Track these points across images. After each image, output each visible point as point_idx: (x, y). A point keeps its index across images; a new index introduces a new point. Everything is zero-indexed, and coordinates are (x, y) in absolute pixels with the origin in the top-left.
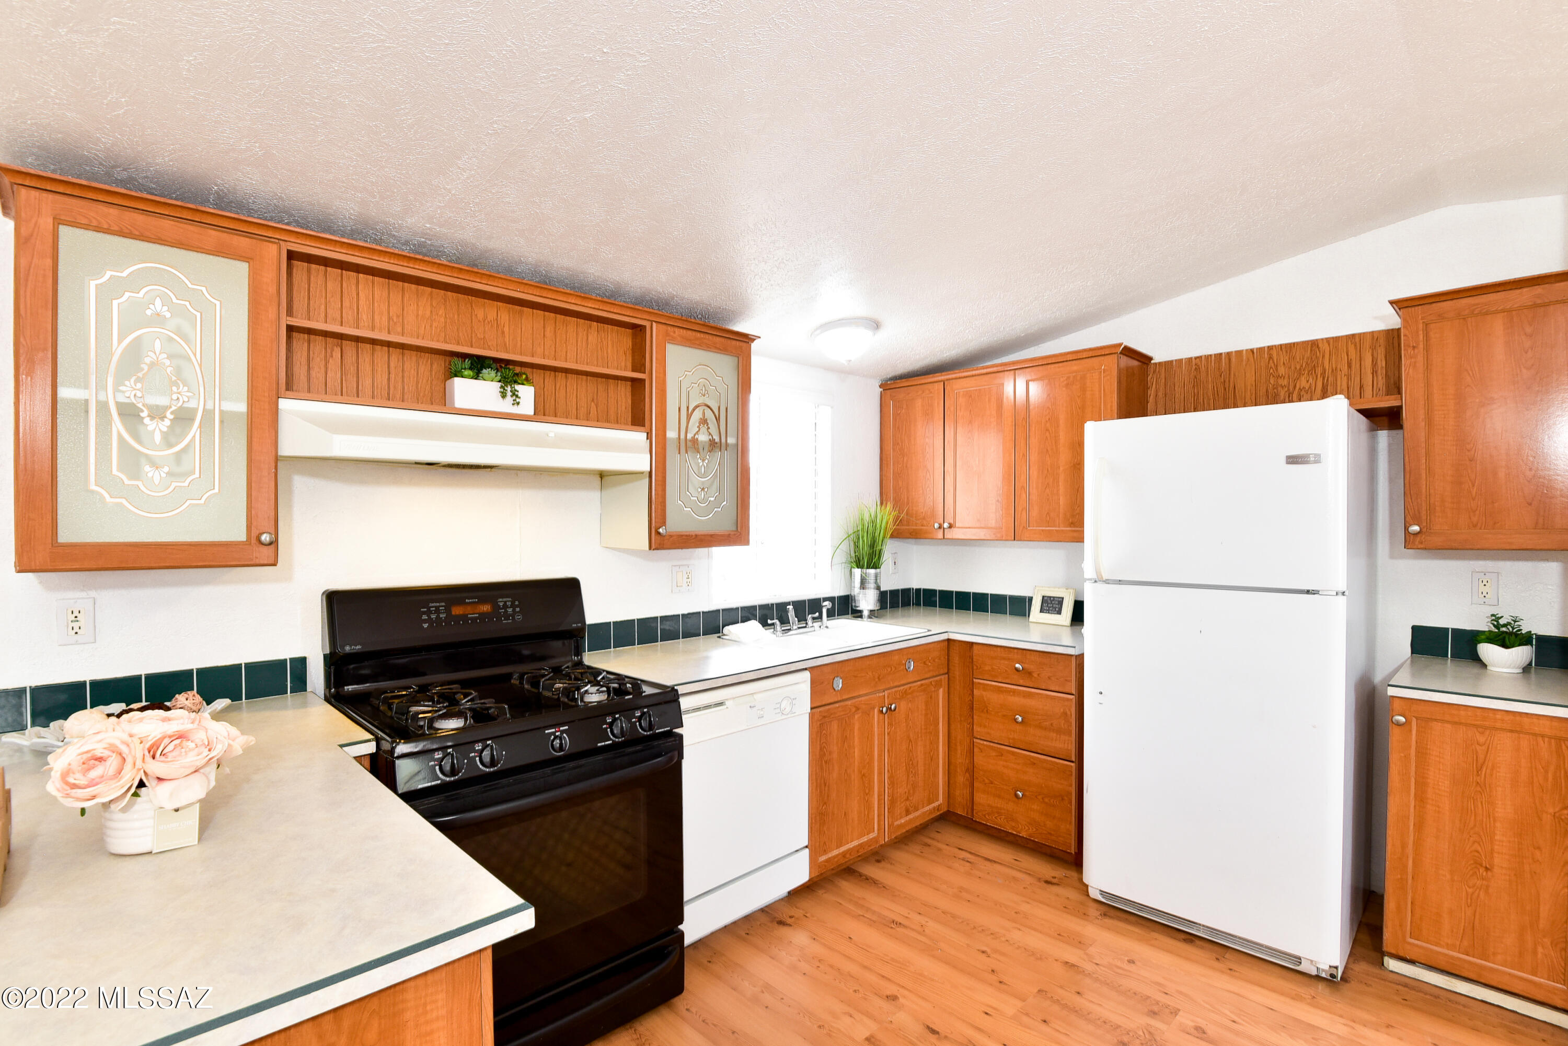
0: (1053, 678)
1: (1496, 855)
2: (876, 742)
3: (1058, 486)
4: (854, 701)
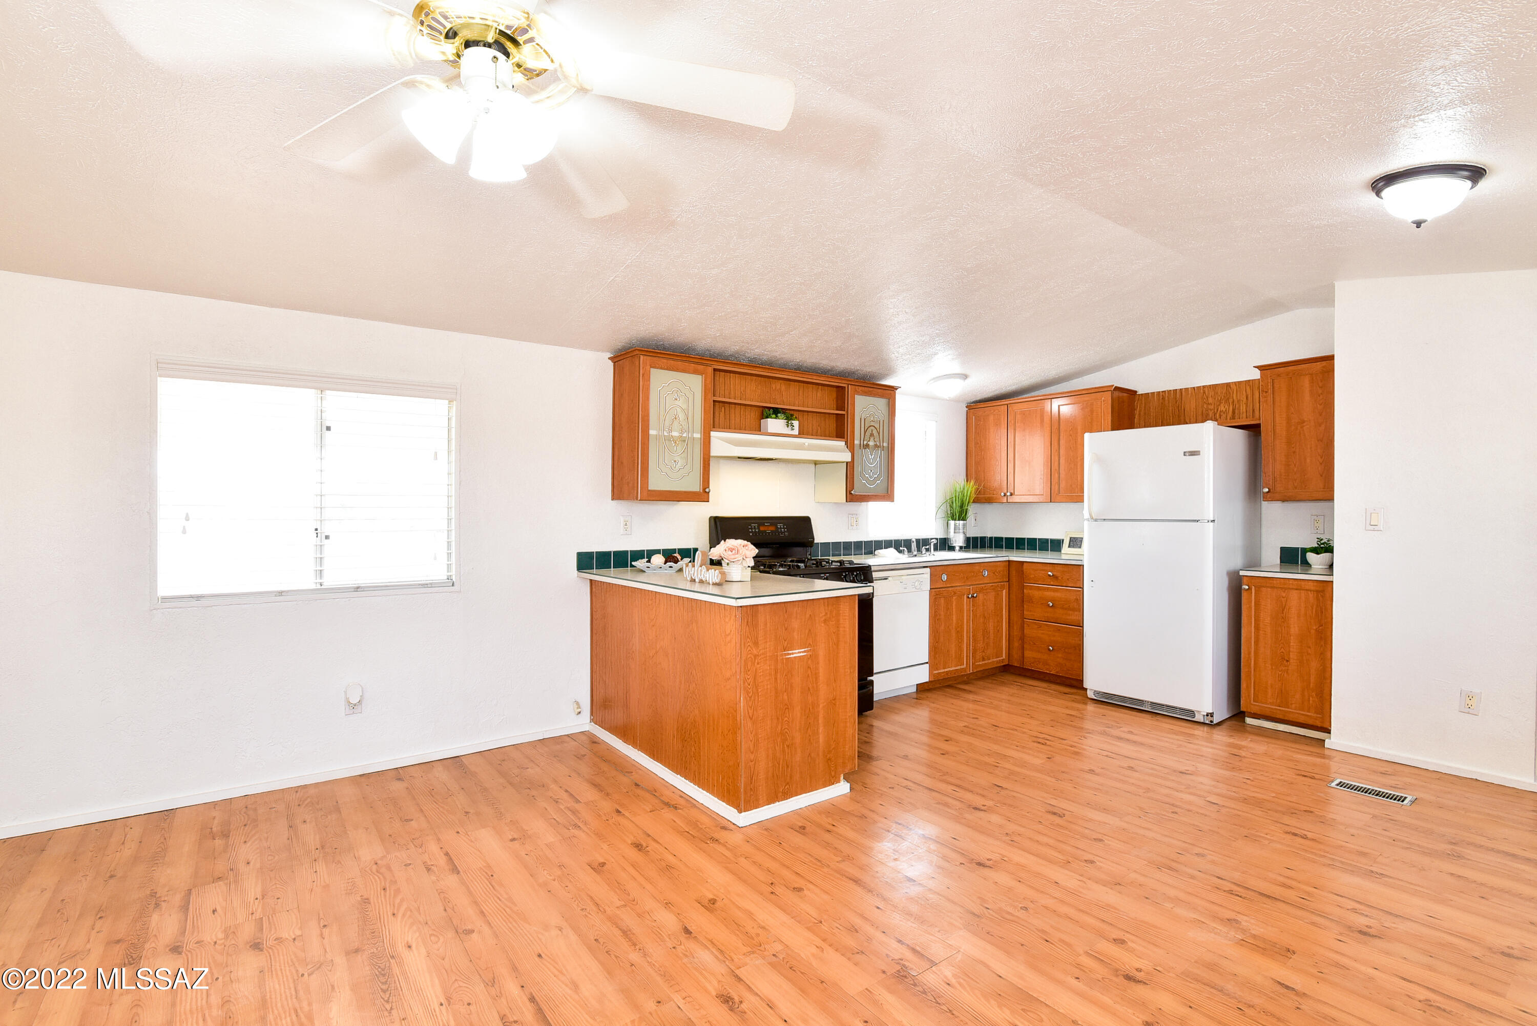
0: (1070, 580)
1: (1291, 653)
2: (965, 614)
3: (1077, 469)
4: (953, 588)
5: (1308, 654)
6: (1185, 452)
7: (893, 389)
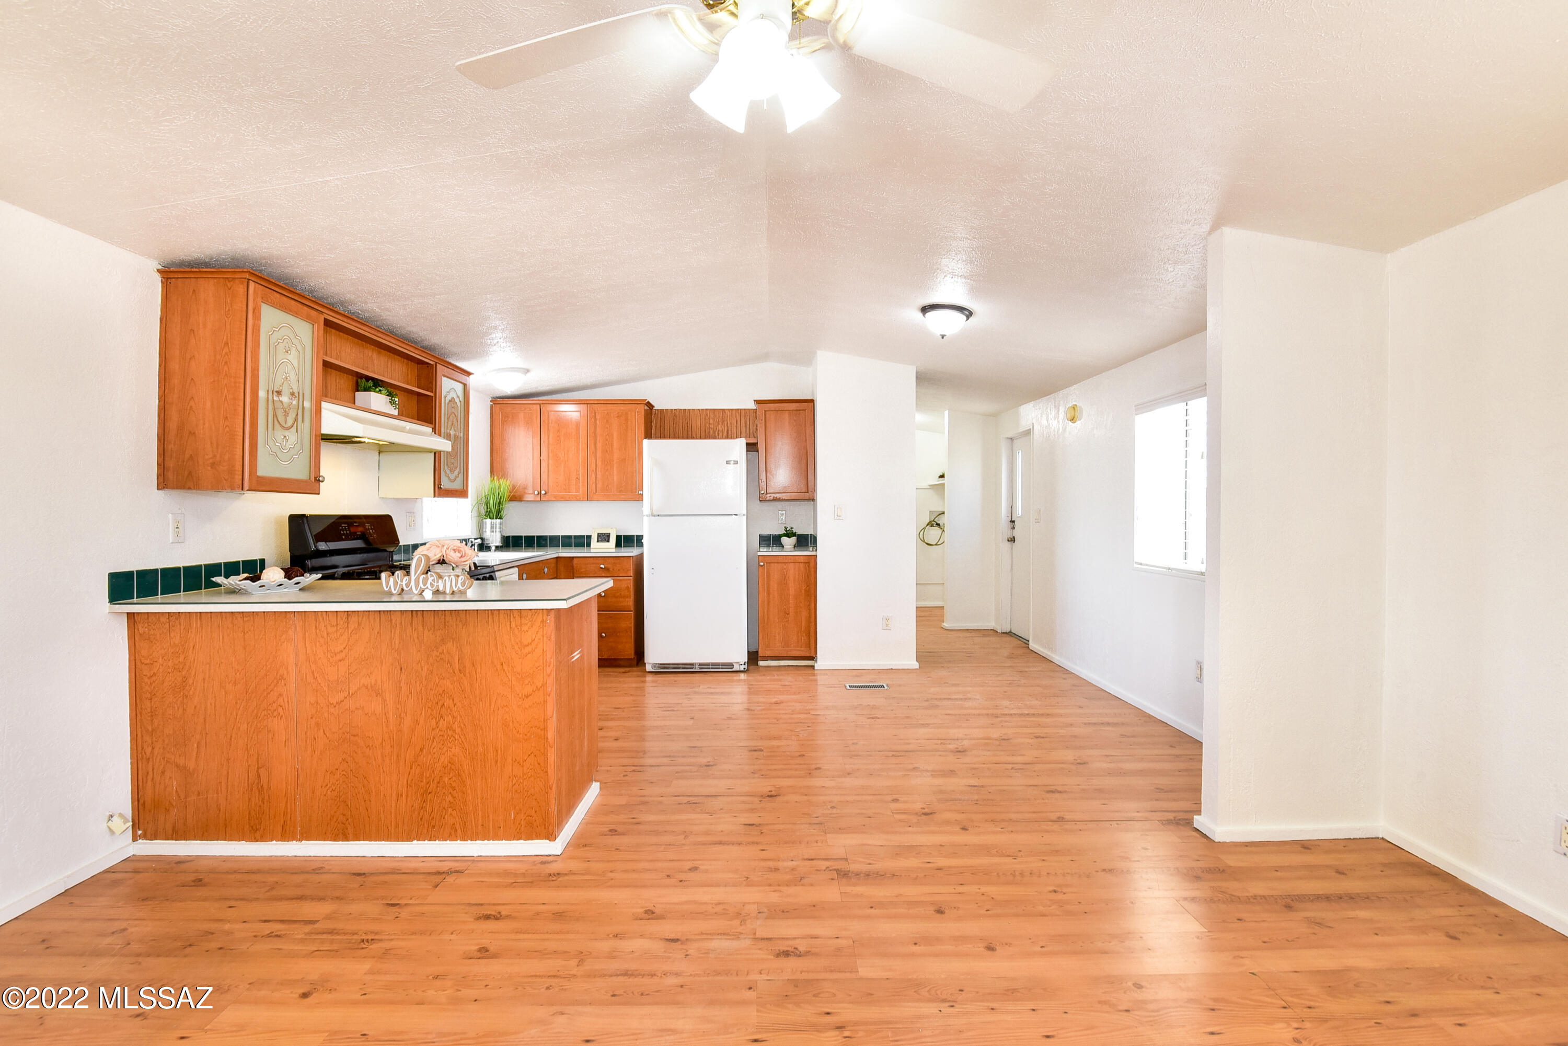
0: (621, 570)
1: (790, 608)
3: (613, 470)
5: (801, 608)
6: (727, 461)
7: (468, 374)
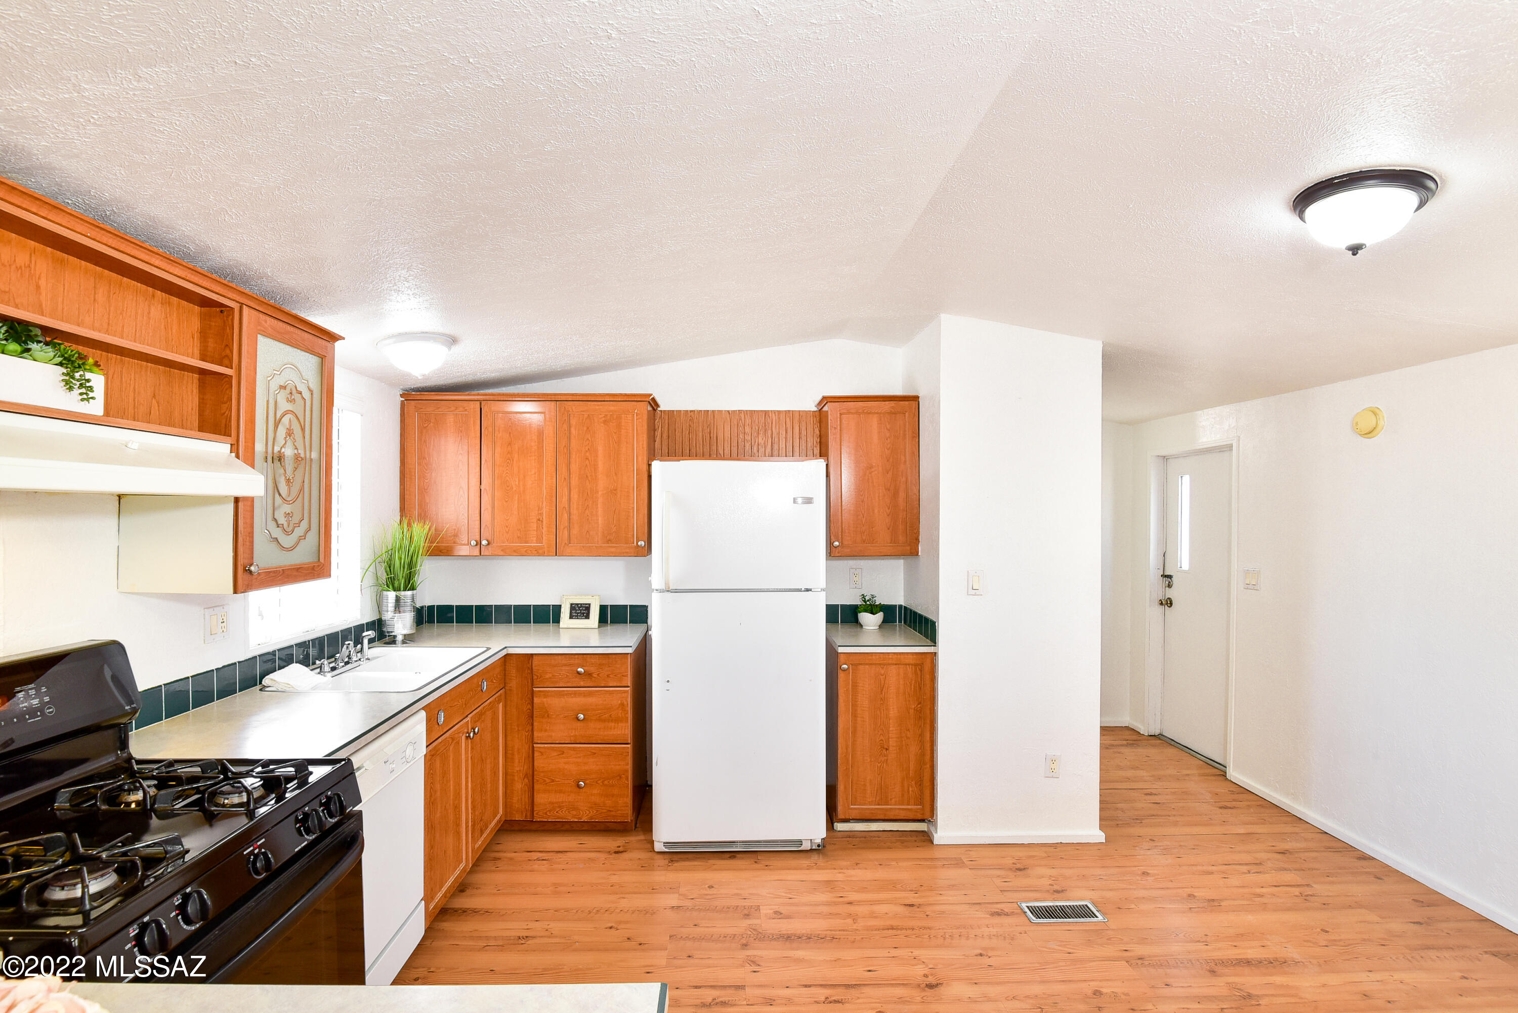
0: (611, 676)
1: (890, 739)
2: (464, 770)
3: (597, 508)
4: (450, 732)
5: (908, 738)
6: (794, 499)
7: (333, 337)
